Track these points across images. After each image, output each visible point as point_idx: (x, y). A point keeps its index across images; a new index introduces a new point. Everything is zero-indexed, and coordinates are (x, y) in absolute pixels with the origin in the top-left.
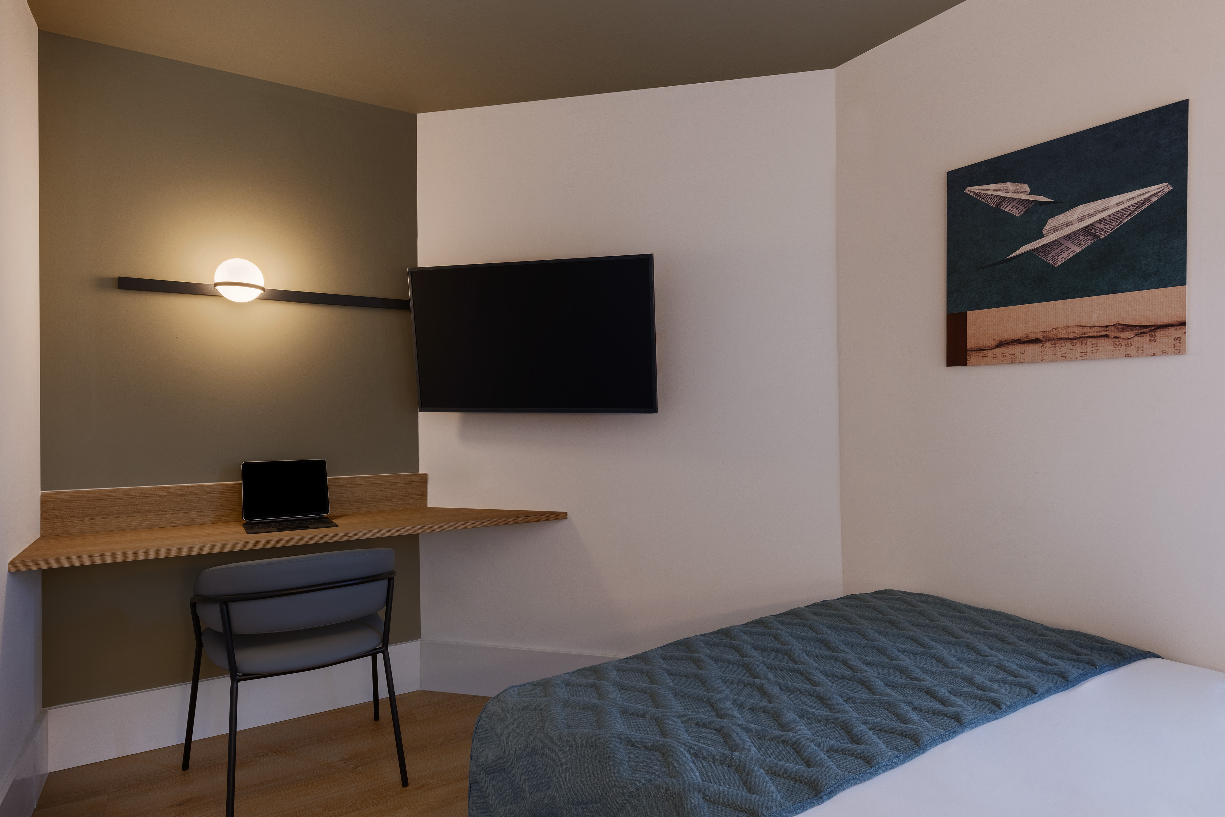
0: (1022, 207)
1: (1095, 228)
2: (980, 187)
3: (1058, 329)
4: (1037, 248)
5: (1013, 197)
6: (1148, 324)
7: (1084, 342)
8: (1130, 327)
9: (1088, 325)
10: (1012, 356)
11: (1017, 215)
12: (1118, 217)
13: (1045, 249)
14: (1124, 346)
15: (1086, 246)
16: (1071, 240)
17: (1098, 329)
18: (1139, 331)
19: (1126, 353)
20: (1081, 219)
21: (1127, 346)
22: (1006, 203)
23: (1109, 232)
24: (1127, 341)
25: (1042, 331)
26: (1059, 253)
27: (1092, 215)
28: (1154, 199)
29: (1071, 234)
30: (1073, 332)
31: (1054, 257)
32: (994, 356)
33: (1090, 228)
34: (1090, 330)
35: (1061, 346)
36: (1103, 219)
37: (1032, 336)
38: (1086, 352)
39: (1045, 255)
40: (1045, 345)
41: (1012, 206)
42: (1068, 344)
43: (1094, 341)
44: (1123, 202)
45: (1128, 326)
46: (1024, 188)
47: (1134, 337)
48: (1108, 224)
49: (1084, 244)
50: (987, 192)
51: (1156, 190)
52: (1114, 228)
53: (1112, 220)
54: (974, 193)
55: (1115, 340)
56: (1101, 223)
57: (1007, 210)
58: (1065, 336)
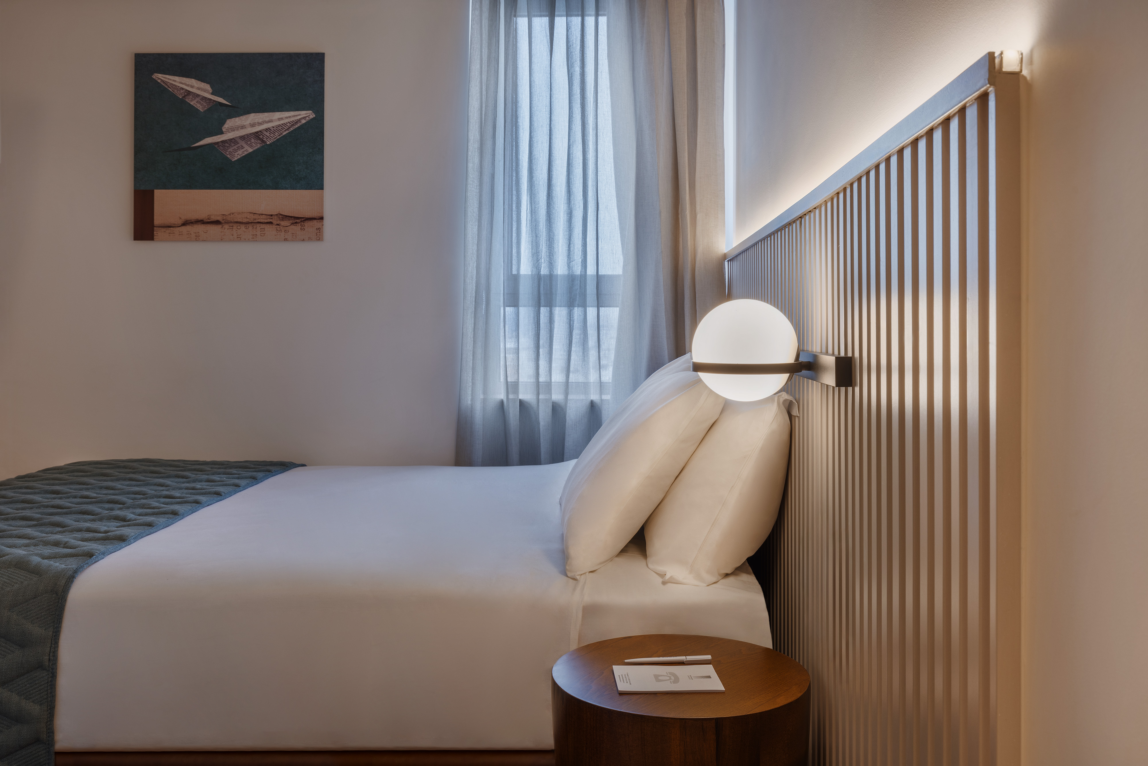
0: (205, 104)
1: (263, 135)
2: (167, 76)
3: (235, 214)
4: (218, 143)
5: (197, 93)
6: (299, 216)
7: (255, 227)
8: (288, 217)
9: (258, 213)
10: (196, 234)
11: (201, 110)
12: (279, 129)
13: (224, 144)
14: (284, 232)
15: (256, 148)
16: (245, 140)
17: (265, 217)
18: (294, 221)
19: (285, 238)
20: (252, 125)
21: (285, 232)
22: (191, 97)
23: (273, 140)
24: (285, 228)
25: (222, 215)
26: (236, 150)
27: (260, 123)
28: (303, 121)
29: (244, 136)
30: (246, 218)
31: (232, 152)
32: (180, 233)
33: (259, 134)
34: (259, 217)
35: (237, 229)
36: (269, 128)
37: (214, 218)
38: (256, 235)
39: (224, 149)
40: (224, 227)
41: (196, 101)
42: (243, 227)
43: (263, 226)
44: (282, 118)
45: (286, 216)
46: (207, 88)
47: (290, 225)
48: (272, 133)
49: (255, 146)
50: (173, 83)
51: (305, 115)
52: (276, 138)
53: (275, 131)
54: (162, 80)
55: (277, 226)
56: (267, 132)
57: (192, 103)
58: (240, 220)
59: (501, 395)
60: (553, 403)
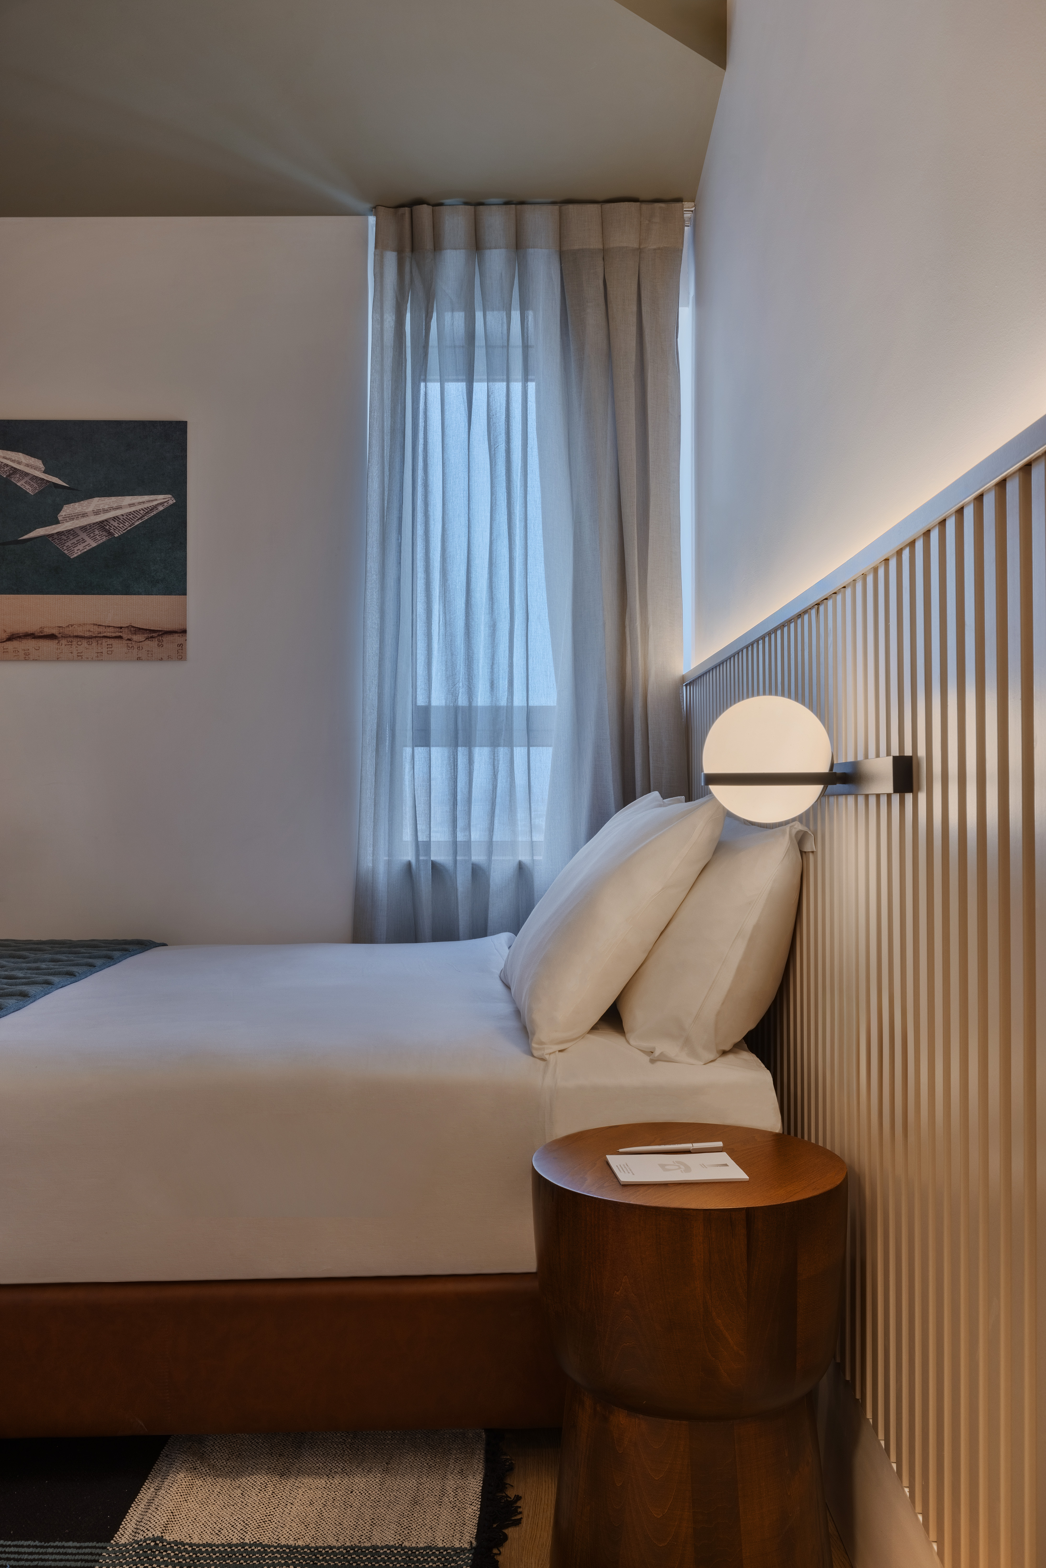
0: (35, 485)
1: (110, 525)
3: (75, 626)
4: (53, 535)
5: (26, 471)
6: (156, 629)
7: (100, 642)
9: (104, 625)
10: (25, 652)
11: (30, 493)
12: (130, 518)
13: (60, 537)
14: (137, 649)
15: (101, 541)
16: (87, 532)
17: (113, 629)
18: (149, 635)
19: (138, 656)
20: (96, 512)
21: (139, 649)
22: (18, 476)
23: (122, 532)
24: (139, 644)
25: (58, 627)
26: (75, 544)
27: (107, 510)
28: (161, 508)
29: (86, 526)
30: (89, 631)
31: (70, 547)
32: (5, 650)
33: (105, 523)
34: (106, 630)
35: (78, 645)
36: (117, 517)
37: (47, 631)
38: (102, 653)
39: (60, 543)
40: (61, 642)
41: (24, 480)
42: (85, 643)
43: (110, 641)
44: (134, 504)
45: (140, 629)
46: (39, 464)
47: (145, 640)
48: (121, 523)
49: (100, 539)
51: (162, 500)
52: (127, 529)
53: (125, 520)
55: (128, 642)
56: (115, 521)
57: (19, 484)
58: (81, 634)
59: (408, 855)
60: (473, 864)
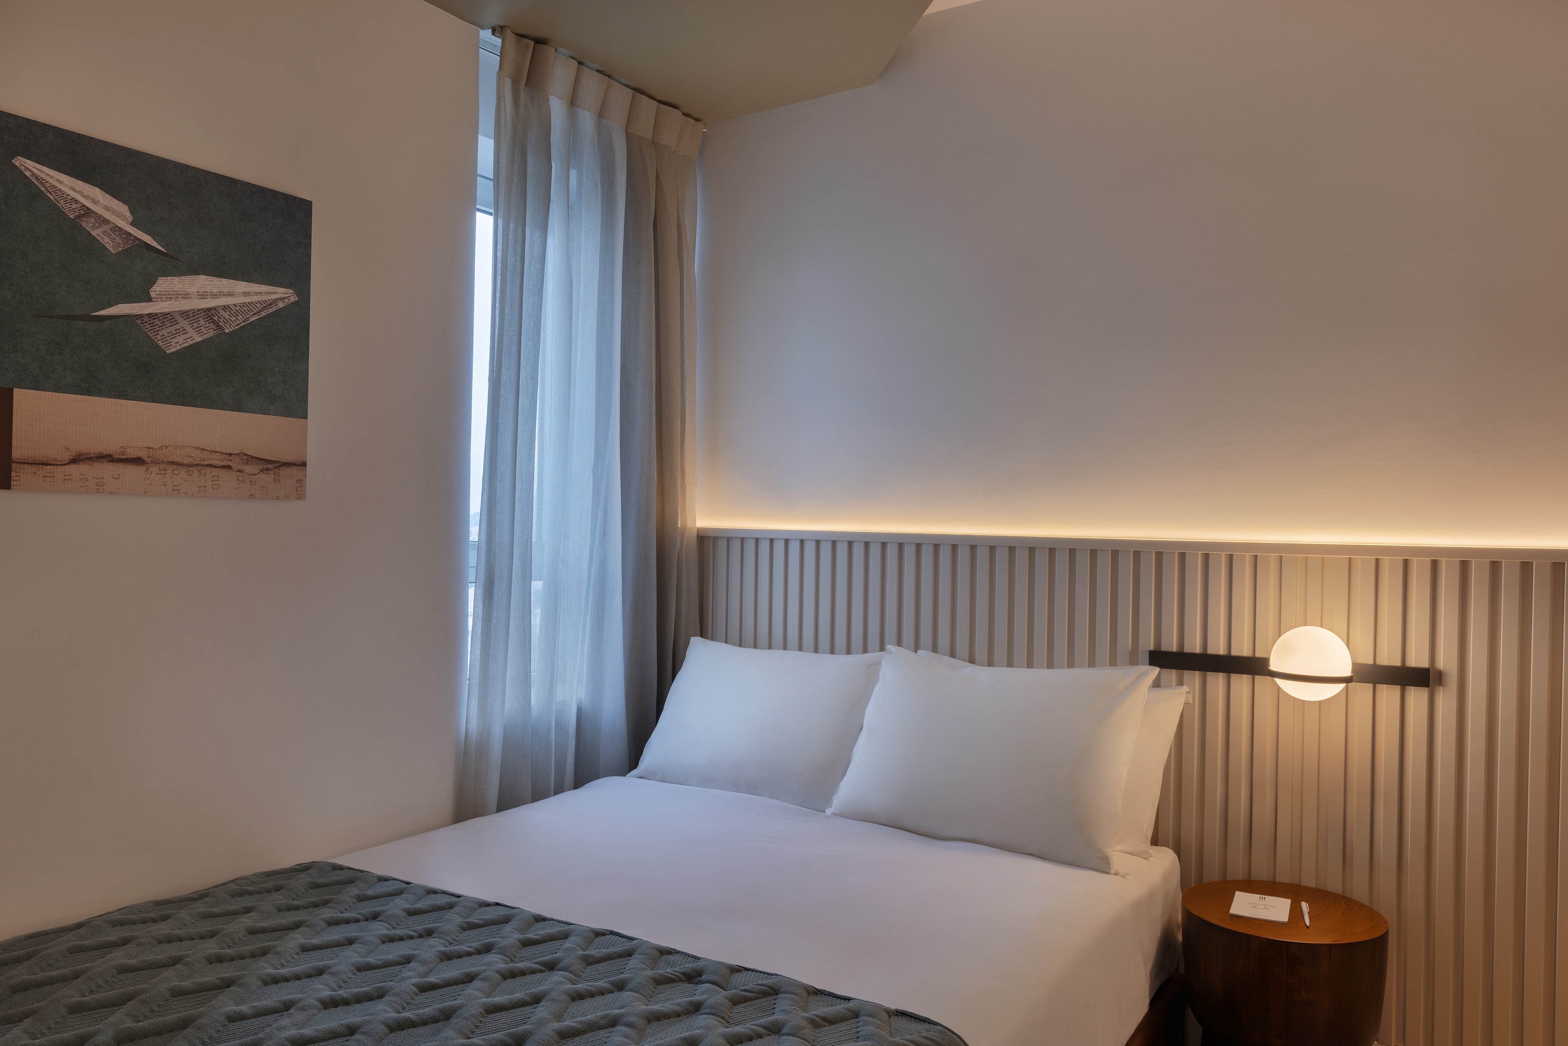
0: (118, 240)
1: (219, 315)
2: (45, 169)
3: (170, 448)
4: (141, 316)
5: (105, 216)
6: (272, 459)
7: (203, 472)
8: (255, 460)
9: (208, 449)
10: (98, 481)
11: (111, 249)
12: (244, 310)
13: (152, 321)
14: (249, 484)
15: (208, 336)
16: (189, 320)
17: (220, 456)
18: (264, 467)
19: (250, 493)
20: (202, 295)
21: (251, 484)
22: (92, 220)
23: (235, 328)
24: (251, 477)
25: (147, 447)
26: (173, 335)
27: (215, 295)
28: (281, 305)
29: (188, 312)
30: (189, 456)
31: (166, 337)
32: (67, 477)
33: (213, 312)
34: (211, 456)
35: (173, 474)
36: (228, 306)
37: (132, 453)
38: (205, 487)
39: (152, 329)
40: (150, 470)
41: (102, 229)
42: (183, 471)
43: (216, 472)
44: (249, 293)
45: (253, 457)
46: (123, 210)
47: (259, 473)
48: (234, 316)
49: (206, 332)
50: (57, 185)
51: (283, 295)
52: (240, 324)
53: (239, 313)
54: (33, 174)
55: (239, 474)
56: (226, 312)
57: (94, 233)
58: (177, 459)
